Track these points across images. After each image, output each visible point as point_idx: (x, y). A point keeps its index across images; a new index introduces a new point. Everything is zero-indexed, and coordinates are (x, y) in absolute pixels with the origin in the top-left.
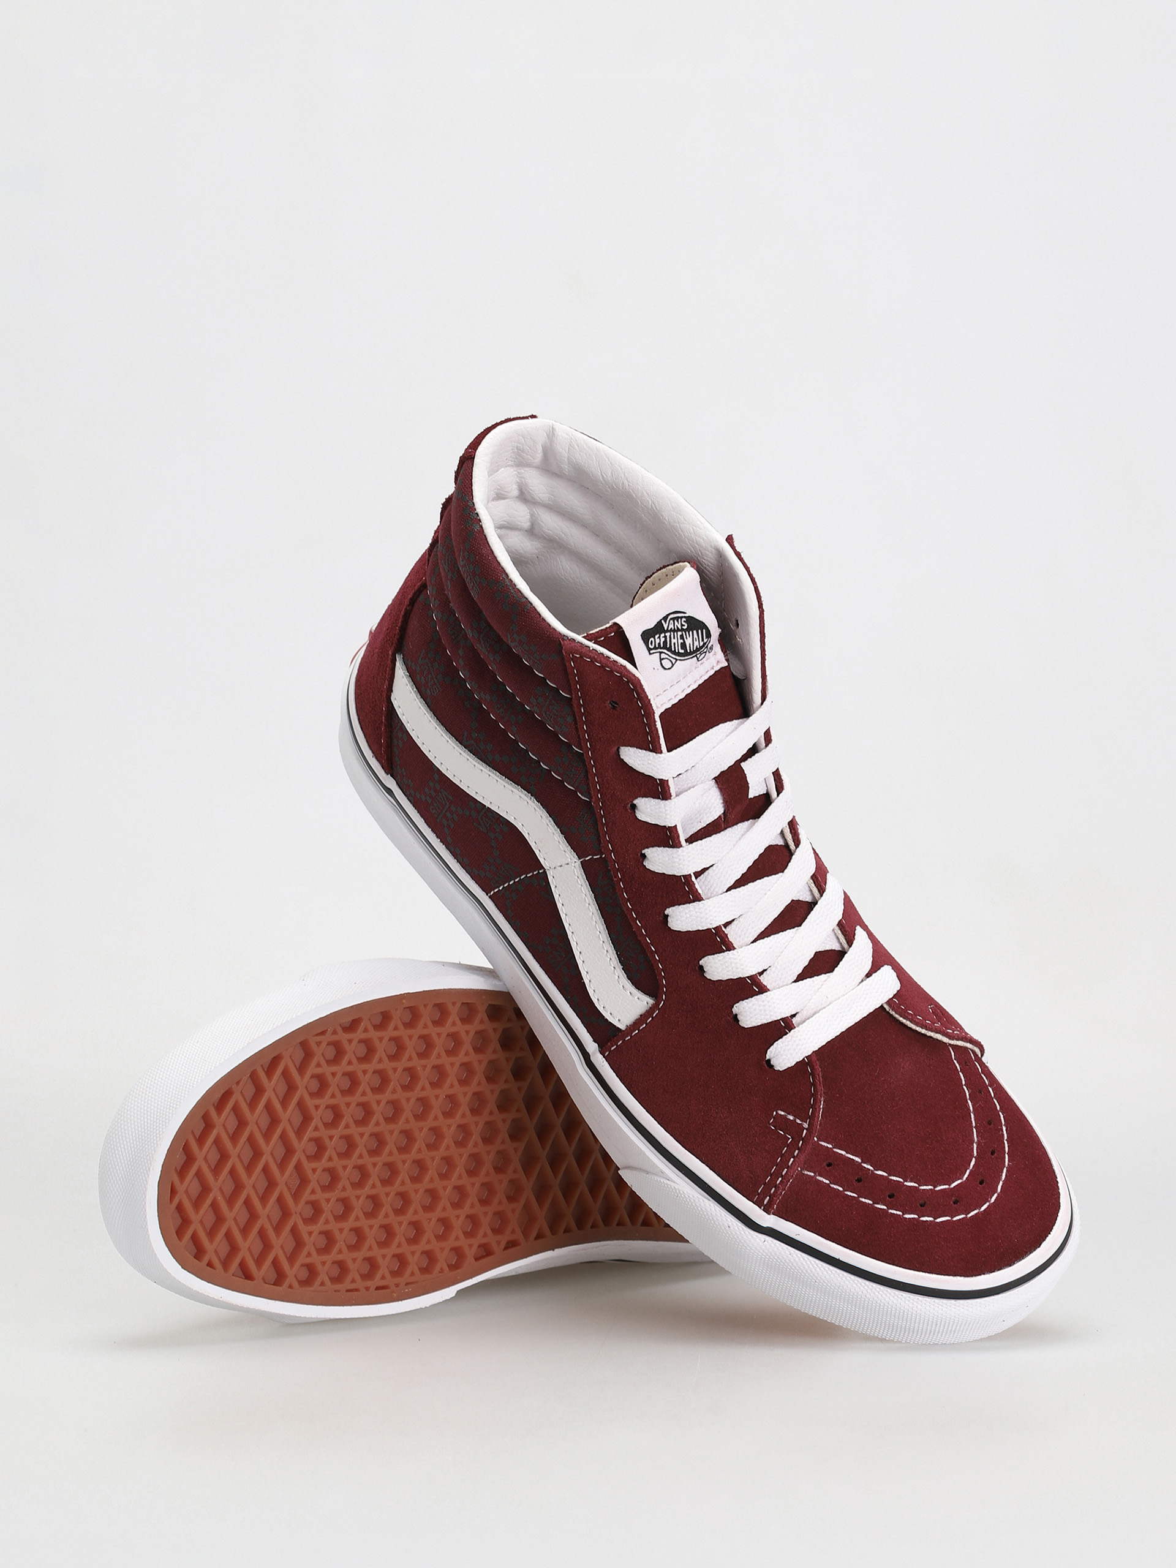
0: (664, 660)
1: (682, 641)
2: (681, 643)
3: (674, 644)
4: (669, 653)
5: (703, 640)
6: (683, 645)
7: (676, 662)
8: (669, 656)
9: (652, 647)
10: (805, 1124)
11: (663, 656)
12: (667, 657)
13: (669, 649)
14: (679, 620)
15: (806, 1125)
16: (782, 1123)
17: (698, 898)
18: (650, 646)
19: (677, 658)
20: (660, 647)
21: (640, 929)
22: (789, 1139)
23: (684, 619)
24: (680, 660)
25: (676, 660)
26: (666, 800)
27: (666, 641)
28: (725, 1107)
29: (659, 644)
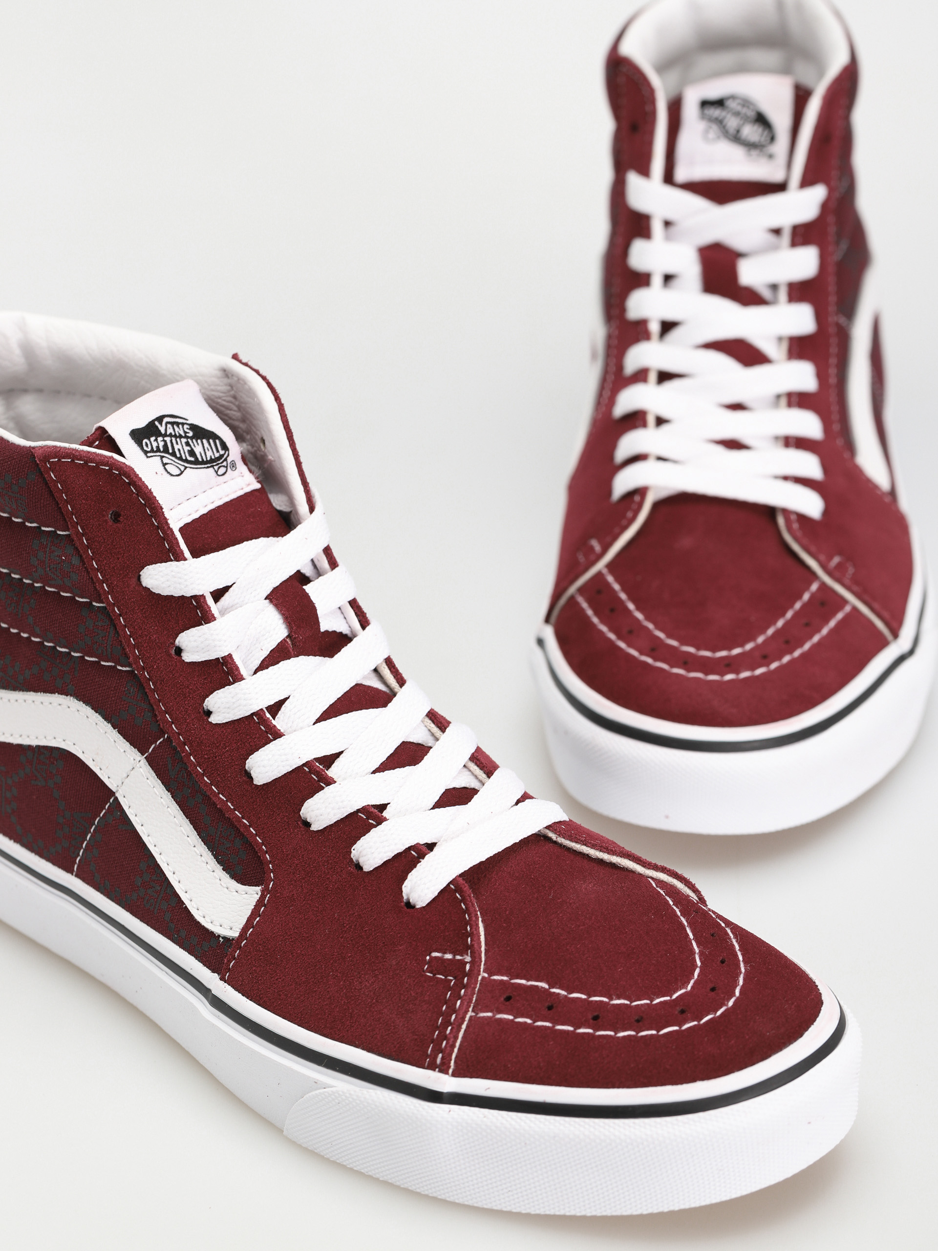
0: (168, 465)
1: (189, 448)
2: (188, 451)
3: (179, 450)
4: (173, 458)
5: (218, 451)
6: (192, 453)
7: (185, 469)
8: (174, 461)
9: (149, 449)
10: (466, 956)
11: (165, 460)
12: (172, 462)
13: (173, 454)
14: (180, 426)
15: (468, 959)
16: (440, 966)
17: (278, 735)
18: (145, 448)
19: (186, 465)
20: (158, 450)
21: (225, 803)
22: (452, 980)
23: (186, 426)
24: (191, 468)
25: (186, 468)
26: (209, 622)
27: (166, 445)
28: (369, 972)
29: (158, 447)
